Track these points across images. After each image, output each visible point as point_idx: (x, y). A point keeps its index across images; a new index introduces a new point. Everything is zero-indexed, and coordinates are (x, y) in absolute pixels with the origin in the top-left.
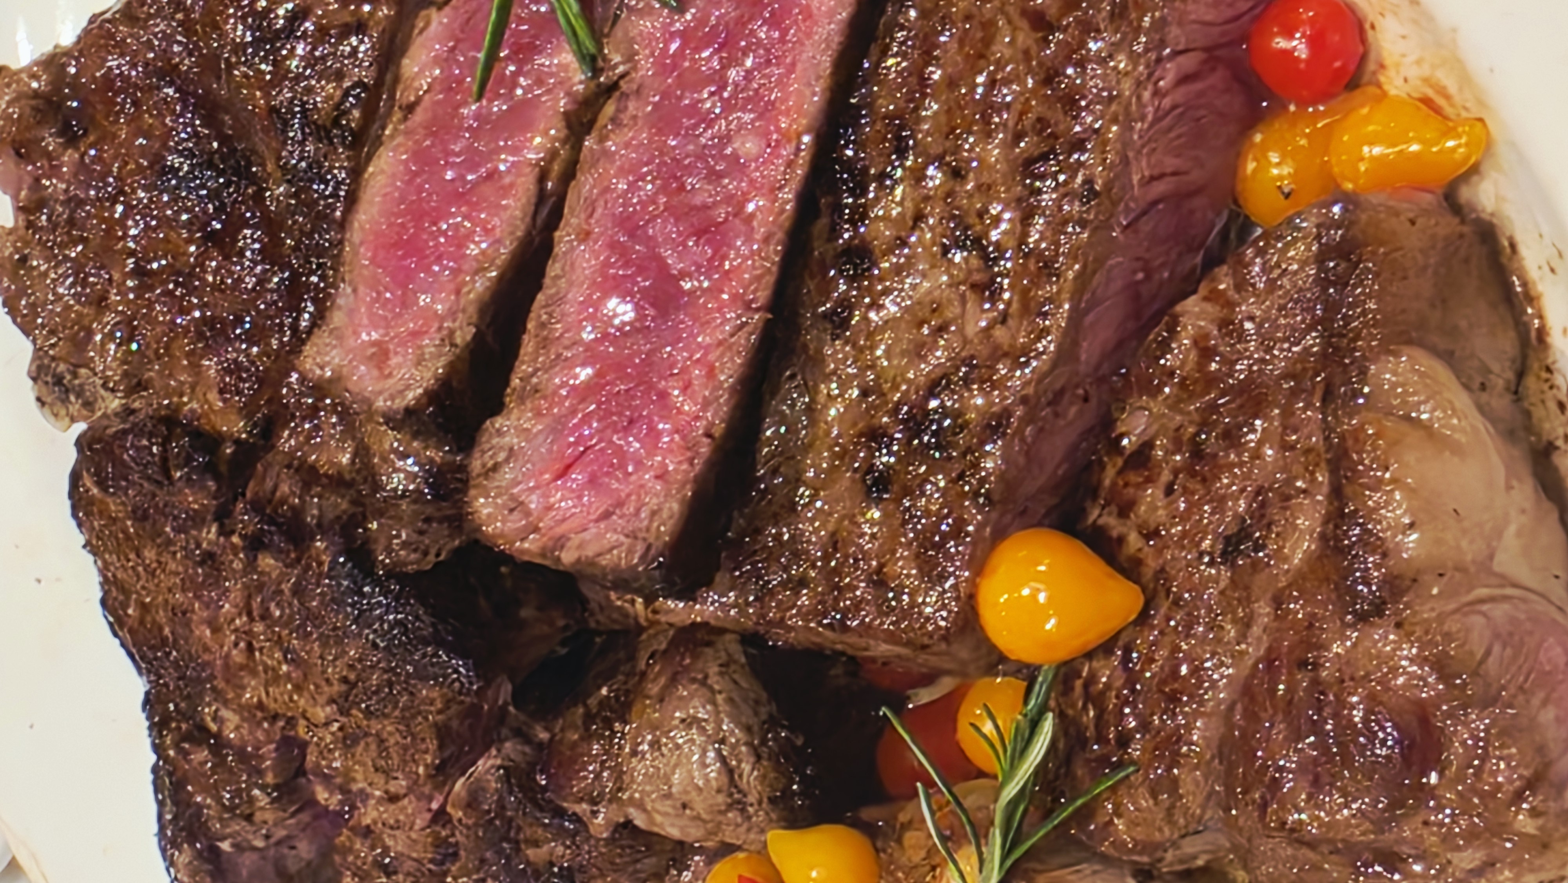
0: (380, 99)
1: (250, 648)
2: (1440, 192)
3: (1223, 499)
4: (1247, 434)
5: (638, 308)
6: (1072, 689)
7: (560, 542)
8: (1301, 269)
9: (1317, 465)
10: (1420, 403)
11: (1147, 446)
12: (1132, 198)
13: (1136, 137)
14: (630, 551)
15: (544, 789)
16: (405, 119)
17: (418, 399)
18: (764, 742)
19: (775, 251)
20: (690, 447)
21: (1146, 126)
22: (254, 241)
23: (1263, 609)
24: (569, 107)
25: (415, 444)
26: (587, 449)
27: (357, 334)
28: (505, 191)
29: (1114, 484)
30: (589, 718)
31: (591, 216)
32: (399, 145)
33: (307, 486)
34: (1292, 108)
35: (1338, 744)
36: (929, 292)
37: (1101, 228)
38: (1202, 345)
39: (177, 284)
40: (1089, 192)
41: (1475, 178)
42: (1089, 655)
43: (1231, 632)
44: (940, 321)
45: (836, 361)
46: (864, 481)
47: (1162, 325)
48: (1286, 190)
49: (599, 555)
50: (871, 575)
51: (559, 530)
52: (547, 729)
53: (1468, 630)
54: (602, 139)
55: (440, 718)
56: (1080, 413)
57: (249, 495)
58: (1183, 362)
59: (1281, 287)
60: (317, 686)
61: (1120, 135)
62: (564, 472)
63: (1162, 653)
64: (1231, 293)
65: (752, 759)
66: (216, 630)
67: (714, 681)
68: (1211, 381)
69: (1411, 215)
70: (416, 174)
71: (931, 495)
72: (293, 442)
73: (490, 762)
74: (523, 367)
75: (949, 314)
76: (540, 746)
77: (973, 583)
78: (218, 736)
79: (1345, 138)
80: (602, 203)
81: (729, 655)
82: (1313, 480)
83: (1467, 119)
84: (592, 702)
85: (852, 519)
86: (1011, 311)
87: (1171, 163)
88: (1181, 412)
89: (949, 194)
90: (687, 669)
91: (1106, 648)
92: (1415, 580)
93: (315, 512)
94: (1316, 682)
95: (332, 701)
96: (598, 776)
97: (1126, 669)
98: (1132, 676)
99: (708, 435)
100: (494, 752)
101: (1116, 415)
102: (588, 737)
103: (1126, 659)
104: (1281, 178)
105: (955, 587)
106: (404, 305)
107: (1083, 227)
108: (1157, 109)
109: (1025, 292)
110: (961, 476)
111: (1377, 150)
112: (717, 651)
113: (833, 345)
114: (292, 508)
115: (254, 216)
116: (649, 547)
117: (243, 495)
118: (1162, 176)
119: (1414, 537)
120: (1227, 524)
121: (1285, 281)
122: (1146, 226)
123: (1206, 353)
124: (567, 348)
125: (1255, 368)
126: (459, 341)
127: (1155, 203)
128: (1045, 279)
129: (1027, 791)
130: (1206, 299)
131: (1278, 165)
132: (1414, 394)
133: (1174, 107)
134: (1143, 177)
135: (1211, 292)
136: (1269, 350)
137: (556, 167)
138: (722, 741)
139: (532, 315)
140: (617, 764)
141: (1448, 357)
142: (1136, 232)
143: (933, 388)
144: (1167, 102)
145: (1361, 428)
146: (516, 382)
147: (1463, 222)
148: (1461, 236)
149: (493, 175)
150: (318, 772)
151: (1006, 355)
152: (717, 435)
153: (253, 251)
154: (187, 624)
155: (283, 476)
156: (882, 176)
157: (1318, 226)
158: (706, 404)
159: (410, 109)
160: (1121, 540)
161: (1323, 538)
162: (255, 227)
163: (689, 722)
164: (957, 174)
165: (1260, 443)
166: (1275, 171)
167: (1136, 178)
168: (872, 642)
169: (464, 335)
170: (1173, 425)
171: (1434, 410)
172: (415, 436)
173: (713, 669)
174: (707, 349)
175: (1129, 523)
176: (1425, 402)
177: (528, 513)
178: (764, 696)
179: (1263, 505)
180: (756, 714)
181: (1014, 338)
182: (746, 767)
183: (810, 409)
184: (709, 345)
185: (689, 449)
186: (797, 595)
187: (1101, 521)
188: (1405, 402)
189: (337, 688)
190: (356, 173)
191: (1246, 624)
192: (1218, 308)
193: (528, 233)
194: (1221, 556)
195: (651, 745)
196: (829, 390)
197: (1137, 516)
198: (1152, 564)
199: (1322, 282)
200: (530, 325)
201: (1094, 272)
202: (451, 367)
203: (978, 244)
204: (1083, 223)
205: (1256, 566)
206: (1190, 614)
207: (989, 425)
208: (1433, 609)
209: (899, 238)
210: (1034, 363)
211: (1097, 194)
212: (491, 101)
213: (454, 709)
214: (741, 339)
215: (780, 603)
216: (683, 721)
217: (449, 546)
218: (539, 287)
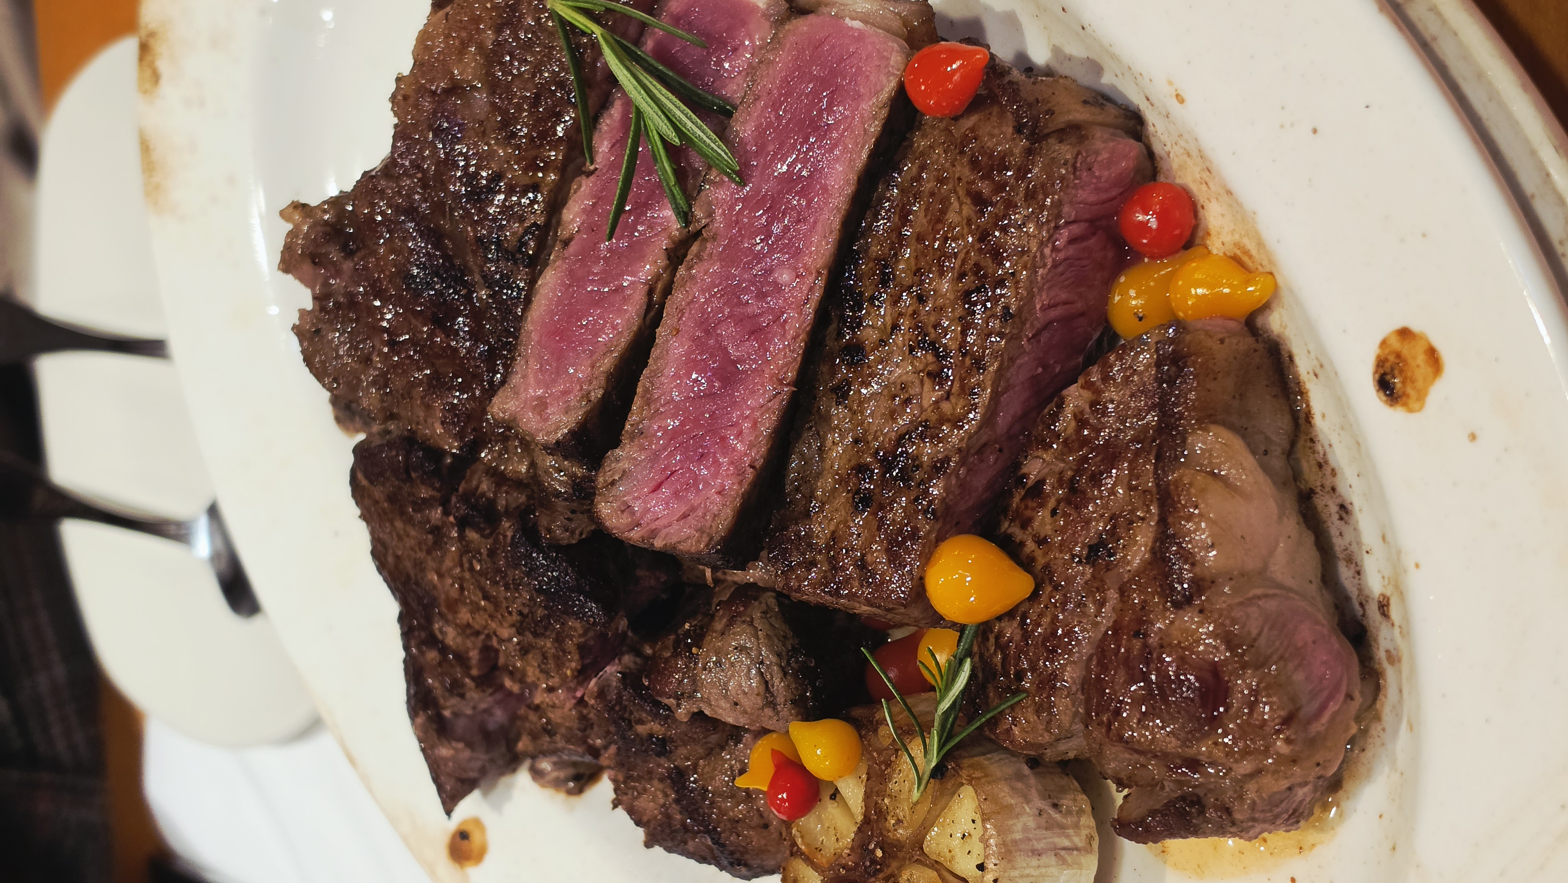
0: (549, 235)
1: (462, 589)
2: (1243, 320)
3: (1088, 522)
4: (1106, 478)
5: (710, 381)
6: (988, 640)
7: (654, 533)
8: (1146, 369)
9: (1152, 501)
10: (1221, 463)
11: (1041, 482)
12: (1037, 319)
13: (1039, 278)
14: (698, 542)
15: (647, 688)
16: (564, 248)
17: (565, 436)
18: (788, 664)
19: (800, 345)
20: (741, 473)
21: (1046, 270)
22: (465, 325)
23: (1113, 595)
24: (669, 247)
25: (566, 463)
26: (672, 473)
27: (526, 390)
28: (625, 300)
29: (1018, 508)
30: (677, 643)
31: (680, 319)
32: (558, 267)
33: (498, 485)
34: (1146, 260)
35: (1158, 688)
36: (900, 376)
37: (1012, 339)
38: (1080, 416)
39: (415, 352)
40: (1007, 313)
41: (1268, 311)
42: (999, 618)
43: (1092, 609)
44: (907, 396)
45: (839, 419)
46: (854, 498)
47: (1053, 404)
48: (1141, 315)
49: (679, 542)
50: (857, 561)
51: (653, 526)
52: (652, 647)
53: (1248, 617)
54: (690, 268)
55: (582, 640)
56: (996, 461)
57: (461, 489)
58: (1065, 430)
59: (1132, 381)
60: (502, 616)
61: (1028, 277)
62: (657, 488)
63: (1046, 621)
64: (1098, 384)
65: (780, 675)
66: (441, 576)
67: (757, 623)
68: (1085, 442)
69: (1220, 336)
70: (570, 286)
71: (897, 510)
72: (489, 457)
73: (614, 668)
74: (633, 418)
75: (912, 392)
76: (646, 658)
77: (923, 568)
78: (442, 642)
79: (1180, 283)
80: (688, 310)
81: (767, 605)
82: (1148, 511)
83: (1262, 273)
84: (680, 632)
85: (845, 522)
86: (953, 391)
87: (1063, 296)
88: (1063, 461)
89: (914, 312)
90: (740, 614)
91: (1010, 614)
92: (1213, 582)
93: (504, 502)
94: (1145, 645)
95: (512, 626)
96: (680, 682)
97: (1022, 628)
98: (1026, 635)
99: (752, 466)
100: (617, 661)
101: (1022, 459)
102: (676, 655)
103: (1023, 622)
104: (1136, 306)
105: (911, 571)
106: (558, 373)
107: (1002, 339)
108: (1054, 260)
109: (962, 380)
110: (916, 499)
111: (1200, 291)
112: (760, 603)
113: (837, 409)
114: (488, 499)
115: (465, 309)
116: (711, 539)
117: (457, 490)
118: (1055, 306)
119: (1214, 553)
120: (1089, 536)
121: (1136, 378)
122: (1044, 337)
123: (1081, 421)
124: (663, 406)
125: (1113, 434)
126: (593, 398)
127: (1051, 322)
128: (976, 370)
129: (958, 706)
130: (1082, 387)
131: (1135, 298)
132: (1217, 457)
133: (1065, 259)
134: (1043, 305)
135: (1086, 382)
136: (1123, 422)
137: (660, 286)
138: (762, 663)
139: (640, 384)
140: (693, 674)
141: (1242, 432)
142: (1039, 341)
143: (900, 439)
144: (1061, 256)
145: (1181, 478)
146: (628, 427)
147: (1257, 341)
148: (1255, 351)
149: (620, 289)
150: (505, 668)
151: (949, 420)
152: (758, 467)
153: (465, 332)
154: (423, 570)
155: (484, 479)
156: (872, 299)
157: (1157, 343)
158: (751, 446)
159: (566, 243)
160: (1022, 544)
161: (1153, 551)
162: (466, 316)
163: (741, 649)
164: (921, 299)
165: (1115, 485)
166: (1134, 302)
167: (1038, 307)
168: (857, 605)
169: (597, 394)
170: (1057, 469)
171: (1230, 469)
172: (566, 458)
173: (757, 615)
174: (753, 410)
175: (1027, 532)
176: (1224, 463)
177: (633, 513)
178: (790, 634)
179: (1114, 527)
180: (784, 645)
181: (954, 409)
182: (776, 681)
183: (821, 450)
184: (756, 408)
185: (739, 475)
186: (809, 571)
187: (1010, 531)
188: (1210, 463)
189: (515, 617)
190: (532, 282)
191: (1102, 604)
192: (1090, 393)
193: (640, 328)
194: (1086, 559)
195: (715, 663)
196: (834, 438)
197: (1032, 527)
198: (1041, 561)
199: (1159, 381)
200: (639, 390)
201: (1009, 367)
202: (587, 415)
203: (933, 347)
204: (1001, 335)
205: (1109, 567)
206: (1065, 595)
207: (935, 466)
208: (1224, 602)
209: (882, 341)
210: (967, 427)
211: (1012, 316)
212: (618, 240)
213: (591, 634)
214: (775, 405)
215: (798, 577)
216: (736, 648)
217: (589, 529)
218: (646, 364)
